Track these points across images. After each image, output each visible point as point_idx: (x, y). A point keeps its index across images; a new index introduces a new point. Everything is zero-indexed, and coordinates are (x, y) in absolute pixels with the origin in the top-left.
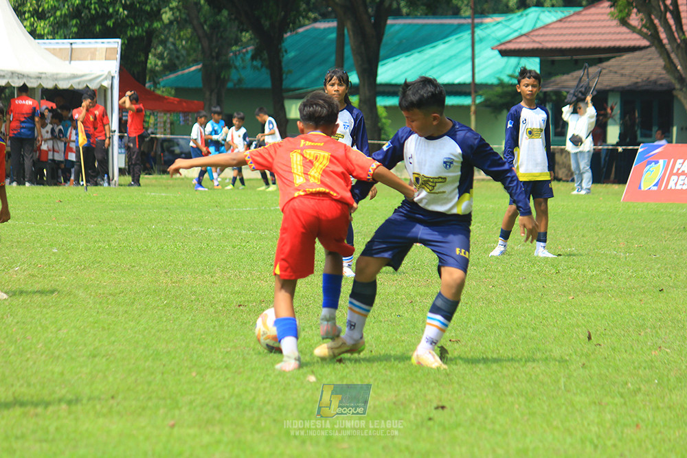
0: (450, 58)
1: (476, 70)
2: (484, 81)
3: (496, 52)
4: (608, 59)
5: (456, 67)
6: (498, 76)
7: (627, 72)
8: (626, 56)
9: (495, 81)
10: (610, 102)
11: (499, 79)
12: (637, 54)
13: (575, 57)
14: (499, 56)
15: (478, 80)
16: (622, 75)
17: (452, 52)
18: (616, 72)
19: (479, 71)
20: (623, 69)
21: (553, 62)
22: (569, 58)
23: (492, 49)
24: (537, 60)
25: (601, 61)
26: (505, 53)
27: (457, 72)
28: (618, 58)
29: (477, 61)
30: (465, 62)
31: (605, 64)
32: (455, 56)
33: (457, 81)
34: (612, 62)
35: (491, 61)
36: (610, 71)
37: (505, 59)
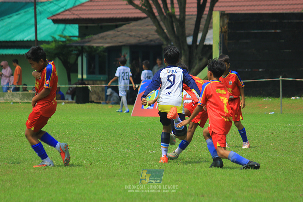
0: (21, 24)
1: (38, 32)
2: (43, 39)
3: (50, 21)
4: (121, 25)
5: (24, 30)
6: (52, 35)
7: (133, 34)
8: (132, 24)
9: (50, 39)
10: (123, 53)
11: (53, 37)
12: (139, 22)
13: (100, 24)
14: (52, 23)
15: (39, 38)
16: (130, 36)
17: (22, 21)
18: (126, 34)
19: (40, 33)
20: (131, 31)
21: (87, 27)
22: (96, 25)
23: (48, 19)
24: (76, 26)
25: (117, 26)
26: (56, 21)
27: (25, 33)
28: (128, 25)
29: (38, 26)
30: (30, 27)
31: (119, 29)
32: (24, 23)
33: (25, 39)
34: (124, 27)
35: (47, 27)
36: (122, 33)
37: (56, 25)
